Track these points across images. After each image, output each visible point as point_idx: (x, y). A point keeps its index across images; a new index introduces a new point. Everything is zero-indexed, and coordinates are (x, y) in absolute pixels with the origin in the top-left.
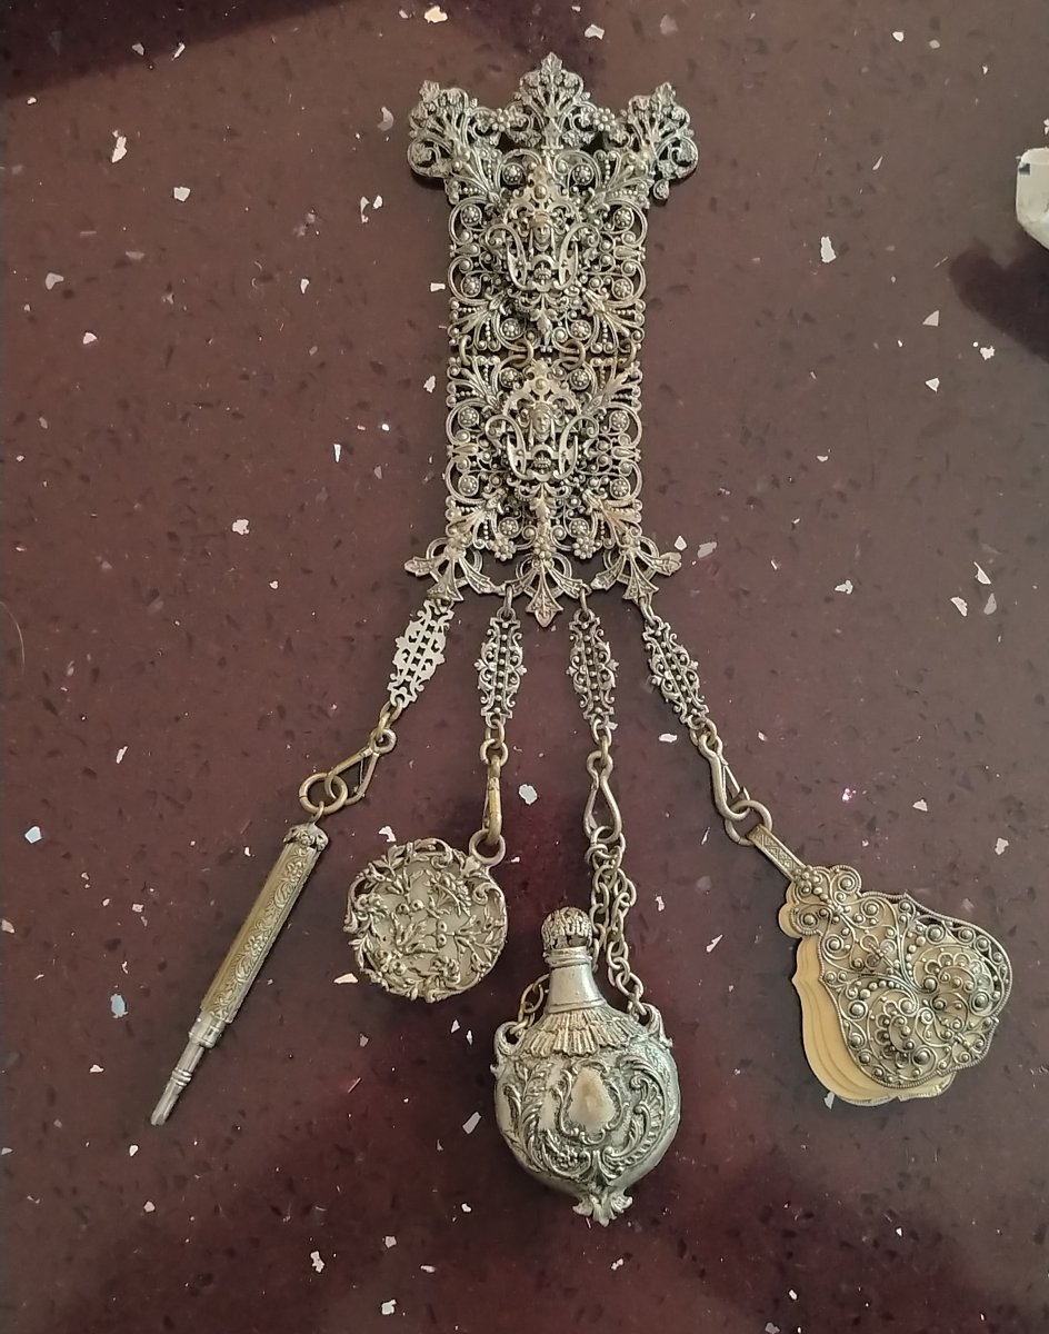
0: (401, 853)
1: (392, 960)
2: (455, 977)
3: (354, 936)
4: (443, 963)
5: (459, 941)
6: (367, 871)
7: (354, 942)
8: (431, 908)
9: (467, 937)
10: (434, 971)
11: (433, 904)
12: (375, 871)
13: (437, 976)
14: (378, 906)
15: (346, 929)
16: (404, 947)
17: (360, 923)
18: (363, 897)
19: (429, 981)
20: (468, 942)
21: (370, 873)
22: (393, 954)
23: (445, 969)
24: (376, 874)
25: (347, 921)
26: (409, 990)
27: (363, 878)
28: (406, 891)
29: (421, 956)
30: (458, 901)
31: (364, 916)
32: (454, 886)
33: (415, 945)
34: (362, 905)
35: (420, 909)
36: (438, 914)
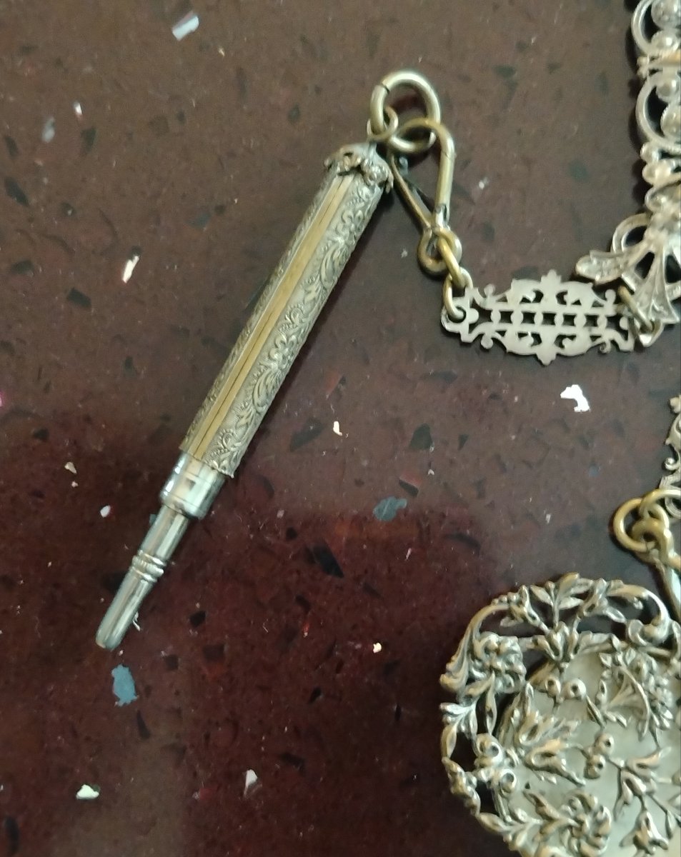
0: (581, 590)
1: (501, 765)
2: (602, 841)
3: (452, 697)
4: (587, 807)
5: (630, 783)
6: (515, 597)
7: (450, 708)
8: (598, 703)
9: (646, 780)
10: (567, 813)
11: (604, 697)
12: (527, 603)
13: (570, 827)
14: (509, 663)
15: (445, 679)
16: (529, 750)
17: (471, 680)
18: (493, 638)
19: (552, 829)
20: (642, 787)
21: (520, 603)
22: (507, 755)
23: (588, 821)
24: (527, 608)
25: (450, 666)
26: (513, 829)
27: (504, 607)
28: (566, 659)
29: (554, 779)
30: (649, 710)
31: (481, 670)
32: (652, 681)
33: (548, 755)
34: (487, 650)
35: (578, 698)
36: (606, 719)
